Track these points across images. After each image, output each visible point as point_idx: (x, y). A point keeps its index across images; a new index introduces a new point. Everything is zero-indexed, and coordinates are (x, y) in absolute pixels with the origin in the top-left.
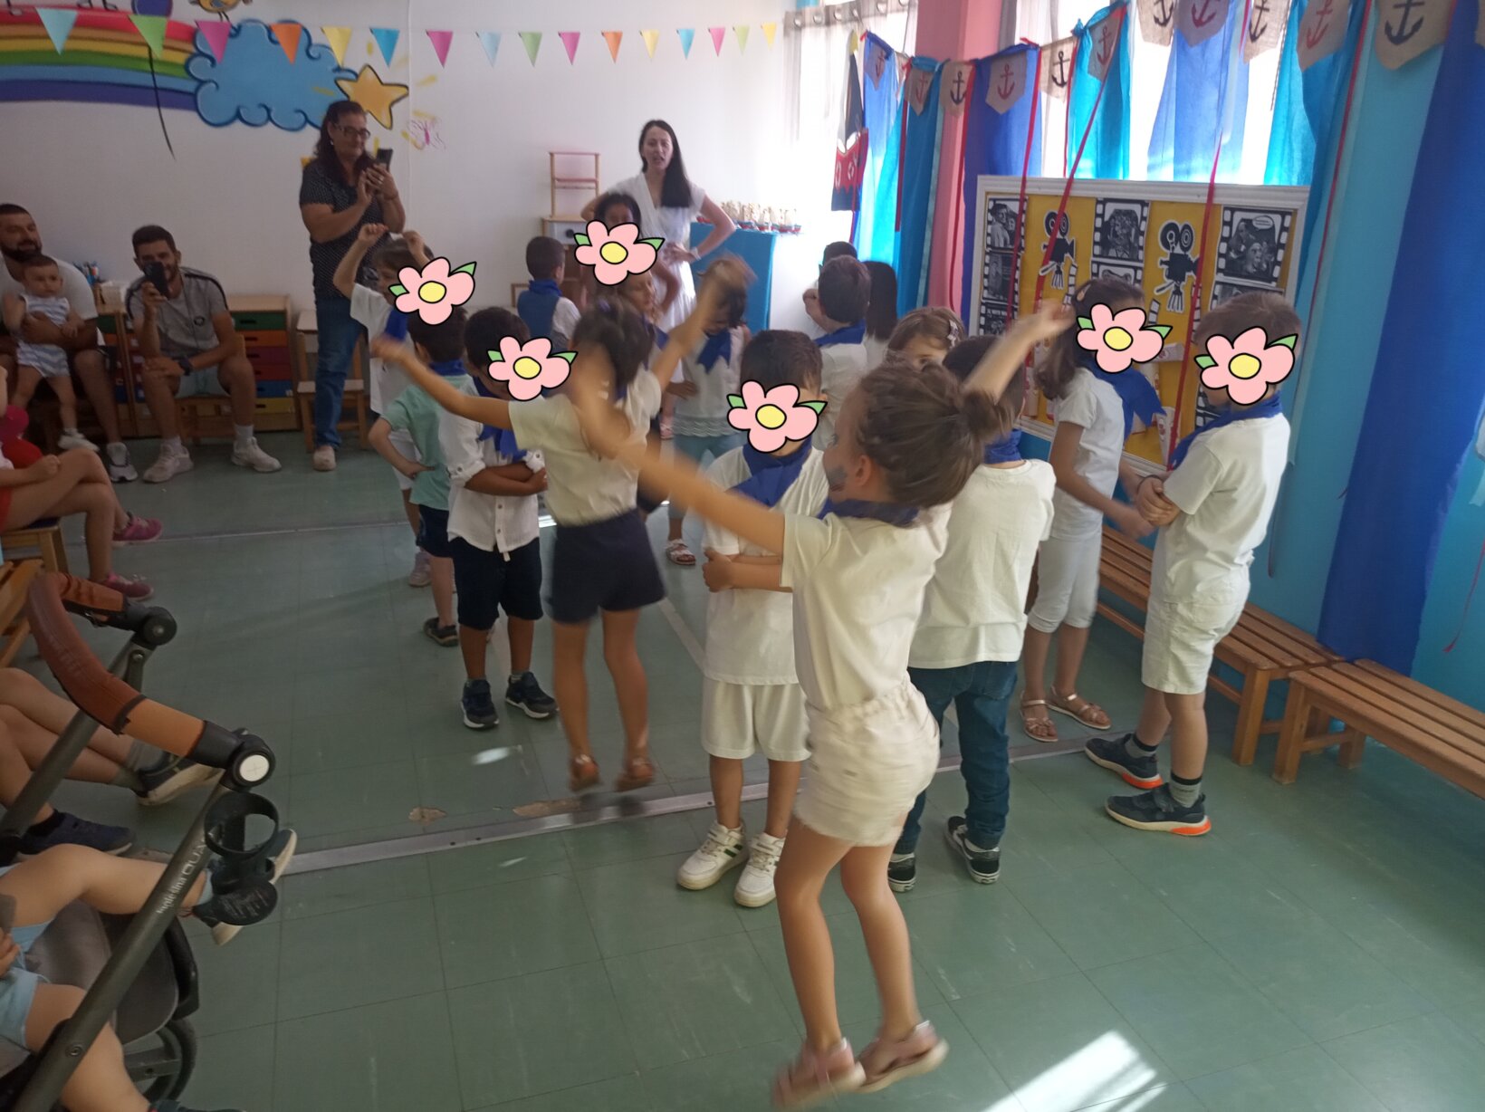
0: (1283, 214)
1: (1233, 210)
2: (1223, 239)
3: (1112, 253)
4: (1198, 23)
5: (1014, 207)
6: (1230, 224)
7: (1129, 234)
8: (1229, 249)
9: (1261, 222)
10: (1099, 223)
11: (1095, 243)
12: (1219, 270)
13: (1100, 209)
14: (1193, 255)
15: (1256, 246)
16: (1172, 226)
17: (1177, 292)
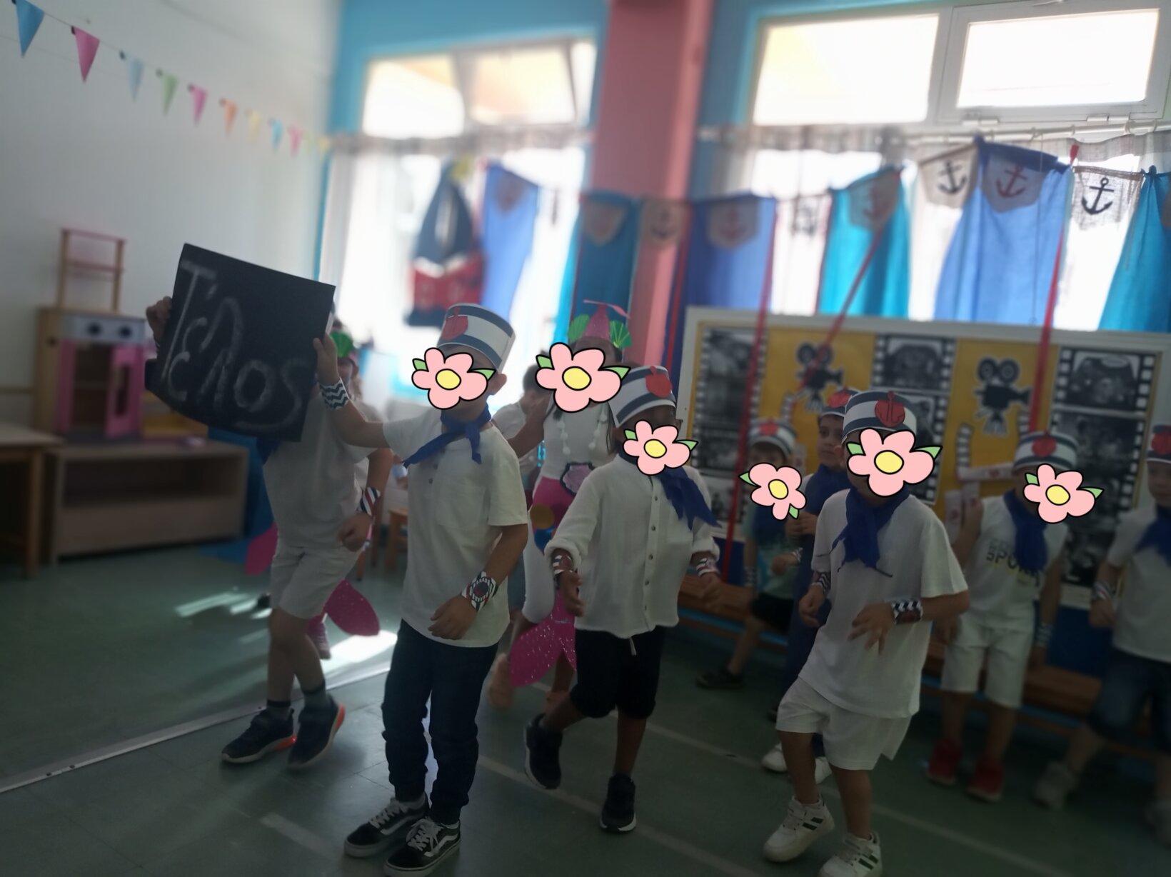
0: (1142, 356)
1: (1074, 350)
2: (1061, 374)
3: (900, 382)
4: (1006, 194)
5: (749, 338)
6: (1071, 362)
7: (923, 366)
8: (1070, 382)
9: (1111, 362)
10: (880, 355)
11: (875, 373)
12: (1057, 400)
13: (881, 343)
14: (1018, 386)
15: (1107, 381)
16: (988, 362)
17: (997, 418)
